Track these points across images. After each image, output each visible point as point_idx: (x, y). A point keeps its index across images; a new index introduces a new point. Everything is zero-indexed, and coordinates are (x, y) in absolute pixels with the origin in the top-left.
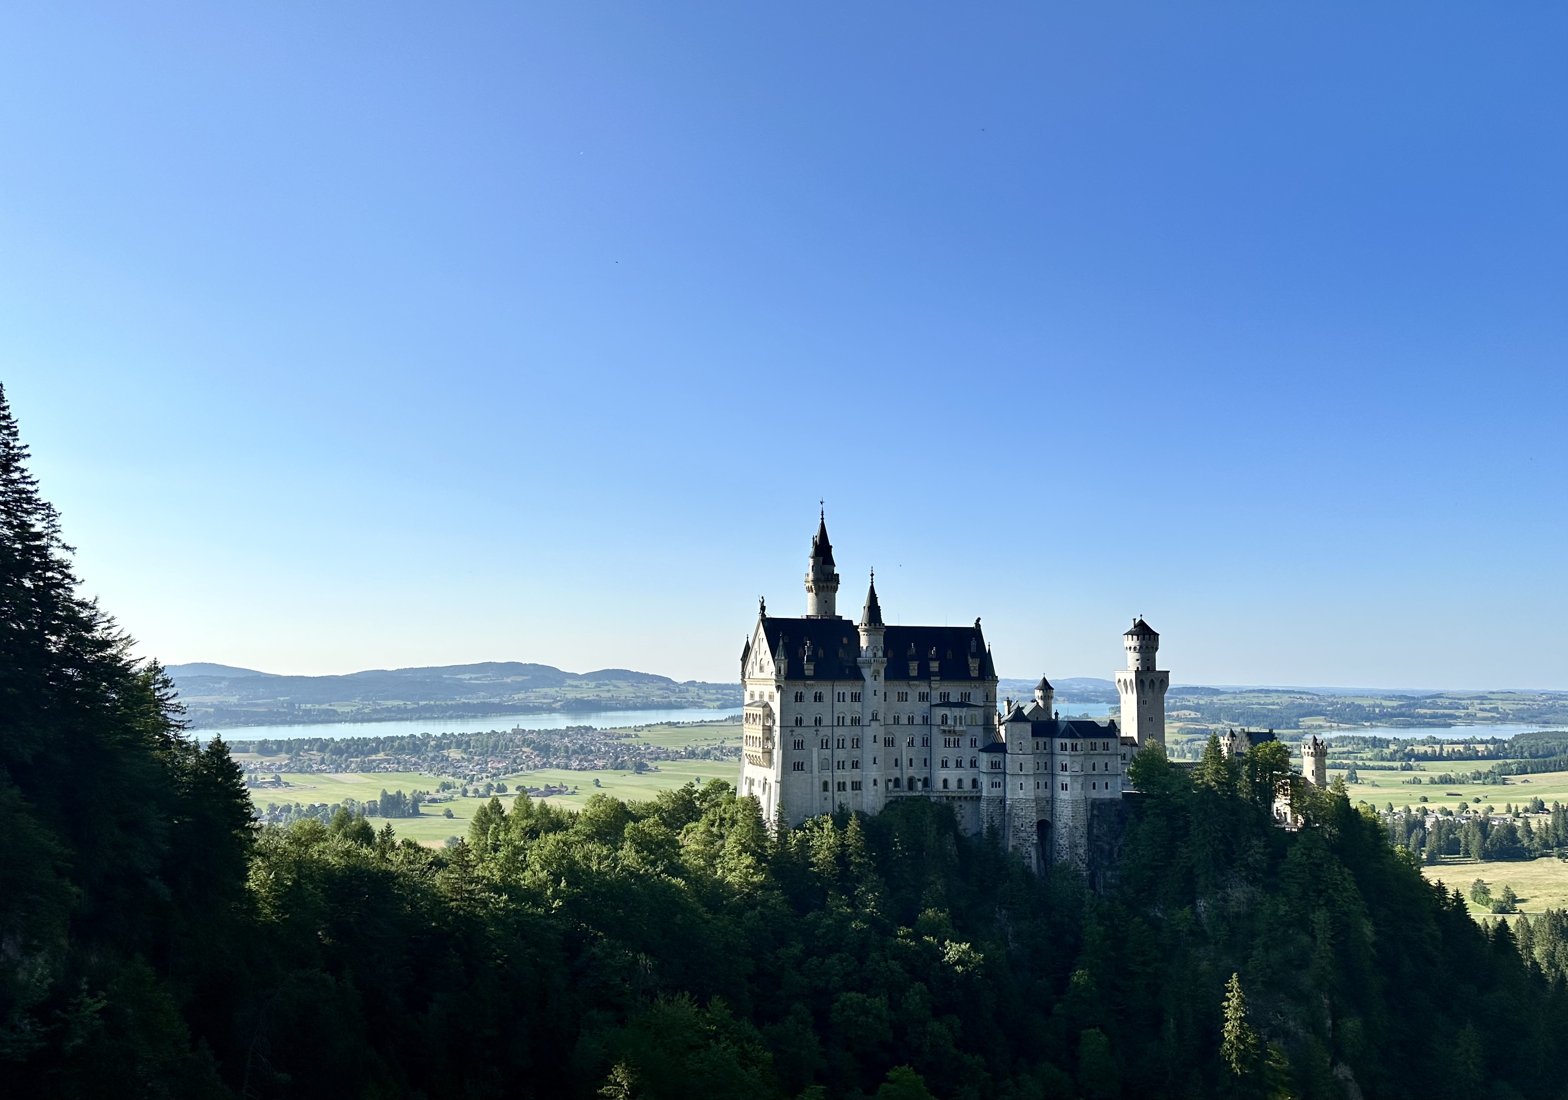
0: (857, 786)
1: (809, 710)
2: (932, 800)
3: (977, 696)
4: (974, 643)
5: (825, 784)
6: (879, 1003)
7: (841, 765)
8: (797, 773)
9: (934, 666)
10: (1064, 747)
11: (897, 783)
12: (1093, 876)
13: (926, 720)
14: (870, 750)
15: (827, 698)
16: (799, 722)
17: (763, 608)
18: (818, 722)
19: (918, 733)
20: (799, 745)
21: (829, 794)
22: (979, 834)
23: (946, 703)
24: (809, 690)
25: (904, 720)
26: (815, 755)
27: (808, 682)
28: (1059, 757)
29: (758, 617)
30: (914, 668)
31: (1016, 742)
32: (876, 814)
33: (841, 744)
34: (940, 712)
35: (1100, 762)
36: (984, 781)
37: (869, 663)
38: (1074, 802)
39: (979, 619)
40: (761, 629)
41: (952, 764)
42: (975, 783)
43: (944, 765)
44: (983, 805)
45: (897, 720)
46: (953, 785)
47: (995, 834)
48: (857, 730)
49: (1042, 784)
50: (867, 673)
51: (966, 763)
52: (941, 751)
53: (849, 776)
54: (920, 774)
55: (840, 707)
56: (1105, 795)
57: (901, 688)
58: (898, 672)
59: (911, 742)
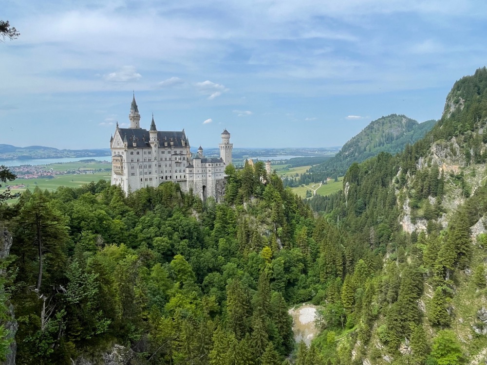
0: (151, 179)
1: (135, 157)
2: (173, 182)
3: (184, 152)
4: (183, 136)
5: (141, 179)
6: (167, 239)
7: (146, 173)
8: (132, 176)
9: (172, 143)
10: (210, 165)
11: (162, 178)
12: (217, 199)
13: (170, 159)
14: (154, 168)
15: (140, 153)
16: (132, 161)
17: (118, 125)
18: (138, 160)
19: (168, 163)
20: (132, 168)
21: (143, 182)
22: (187, 191)
23: (176, 154)
24: (135, 151)
25: (164, 159)
26: (138, 171)
27: (135, 149)
28: (208, 168)
29: (116, 128)
30: (166, 144)
31: (197, 164)
32: (157, 187)
33: (145, 167)
34: (175, 156)
35: (218, 169)
36: (187, 176)
37: (153, 143)
38: (212, 180)
39: (184, 129)
40: (118, 132)
41: (178, 171)
42: (184, 176)
43: (176, 172)
44: (187, 182)
45: (161, 159)
46: (179, 178)
47: (191, 190)
48: (150, 163)
49: (204, 176)
50: (152, 145)
51: (182, 171)
52: (175, 168)
53: (148, 176)
54: (169, 175)
55: (145, 156)
56: (220, 178)
57: (163, 150)
58: (162, 145)
59: (166, 166)
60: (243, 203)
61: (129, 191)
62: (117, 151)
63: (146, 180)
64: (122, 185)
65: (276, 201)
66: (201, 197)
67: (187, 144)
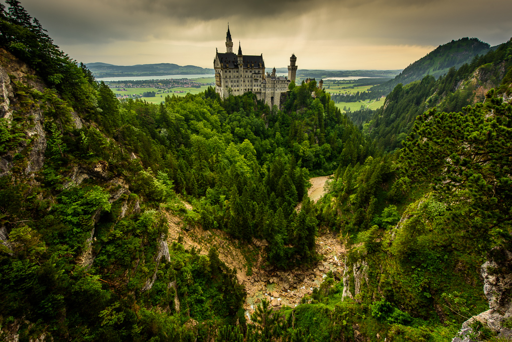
0: (238, 90)
1: (228, 74)
2: (252, 93)
4: (261, 59)
5: (232, 90)
7: (235, 86)
8: (226, 88)
9: (253, 65)
10: (277, 82)
11: (246, 90)
12: (280, 107)
13: (251, 77)
14: (241, 83)
15: (231, 72)
16: (226, 77)
17: (217, 51)
18: (230, 77)
19: (250, 79)
20: (226, 82)
21: (233, 92)
22: (260, 100)
23: (255, 73)
24: (228, 70)
25: (247, 77)
26: (230, 84)
27: (228, 68)
28: (276, 84)
29: (216, 53)
30: (249, 66)
31: (268, 81)
32: (242, 96)
33: (235, 82)
34: (254, 75)
35: (283, 85)
37: (240, 64)
38: (278, 93)
39: (262, 54)
40: (217, 55)
42: (260, 89)
43: (255, 86)
44: (262, 94)
45: (245, 77)
46: (256, 90)
47: (264, 101)
48: (238, 79)
49: (272, 90)
50: (239, 66)
51: (259, 86)
52: (254, 83)
53: (237, 88)
54: (250, 88)
55: (234, 74)
56: (284, 91)
57: (247, 70)
58: (246, 66)
59: (248, 81)
60: (296, 111)
62: (217, 70)
63: (235, 91)
64: (220, 93)
65: (319, 110)
66: (270, 104)
67: (263, 65)
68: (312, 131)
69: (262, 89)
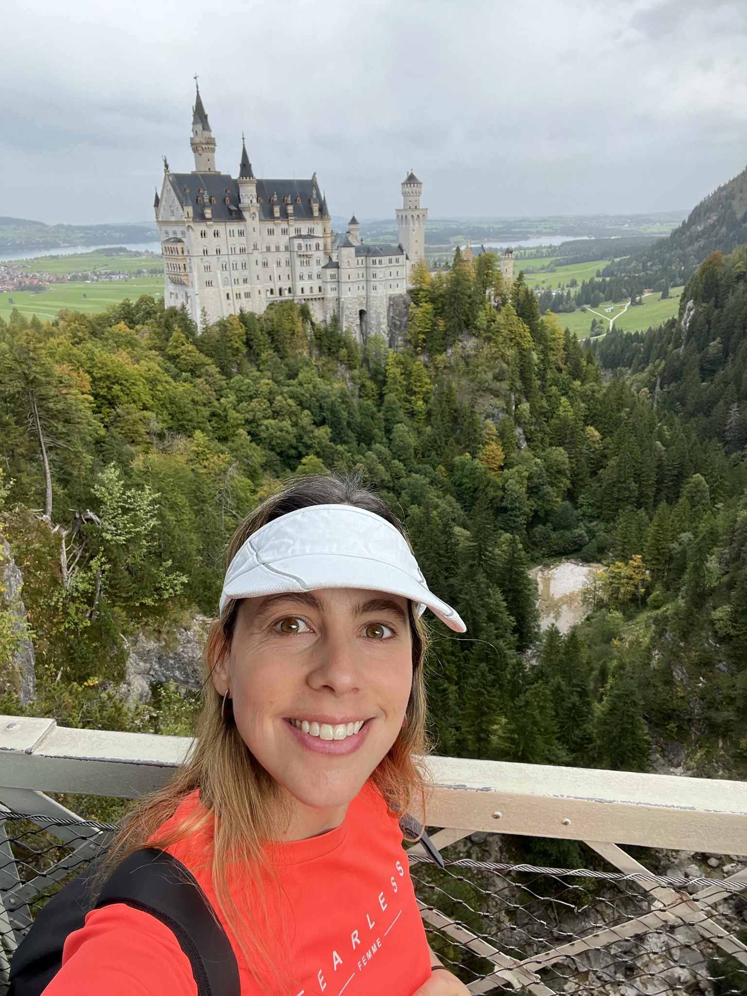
0: (248, 295)
1: (212, 243)
2: (296, 302)
3: (318, 228)
4: (314, 192)
5: (228, 295)
6: (287, 424)
7: (236, 282)
8: (209, 289)
9: (290, 209)
10: (374, 262)
11: (272, 292)
12: (390, 340)
13: (287, 248)
14: (253, 270)
15: (222, 234)
16: (205, 252)
17: (167, 166)
18: (218, 251)
19: (284, 256)
20: (207, 268)
21: (231, 301)
22: (325, 321)
23: (300, 237)
24: (211, 228)
25: (273, 249)
26: (219, 275)
27: (209, 223)
28: (372, 270)
29: (164, 174)
30: (277, 211)
31: (346, 261)
32: (262, 312)
33: (235, 267)
34: (297, 242)
35: (394, 271)
36: (326, 287)
37: (247, 208)
38: (380, 297)
39: (315, 174)
40: (168, 183)
41: (306, 277)
42: (320, 288)
43: (301, 278)
44: (326, 302)
45: (268, 249)
46: (307, 292)
47: (336, 320)
48: (244, 257)
49: (361, 287)
50: (246, 215)
51: (315, 276)
52: (299, 269)
53: (243, 288)
54: (286, 284)
55: (231, 240)
56: (397, 292)
57: (270, 225)
58: (268, 214)
59: (279, 264)
60: (445, 350)
61: (204, 321)
62: (171, 229)
64: (188, 307)
65: (518, 344)
66: (357, 337)
67: (323, 210)
68: (507, 411)
69: (329, 287)
